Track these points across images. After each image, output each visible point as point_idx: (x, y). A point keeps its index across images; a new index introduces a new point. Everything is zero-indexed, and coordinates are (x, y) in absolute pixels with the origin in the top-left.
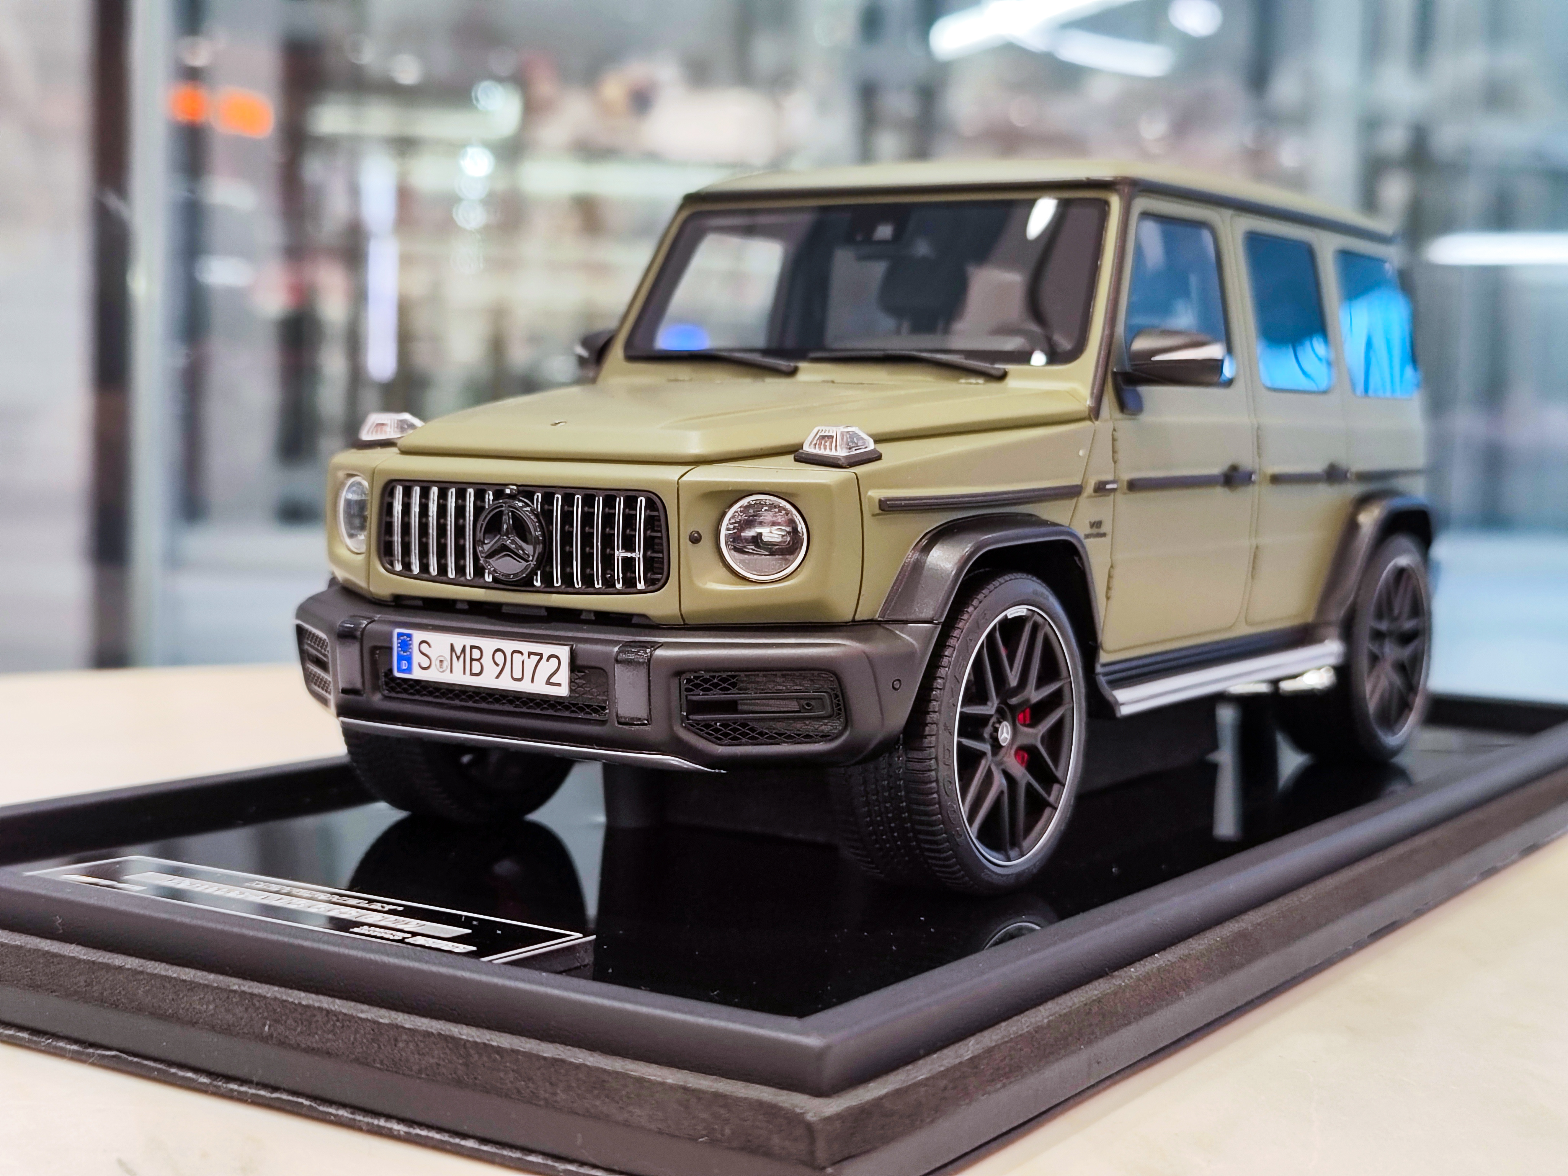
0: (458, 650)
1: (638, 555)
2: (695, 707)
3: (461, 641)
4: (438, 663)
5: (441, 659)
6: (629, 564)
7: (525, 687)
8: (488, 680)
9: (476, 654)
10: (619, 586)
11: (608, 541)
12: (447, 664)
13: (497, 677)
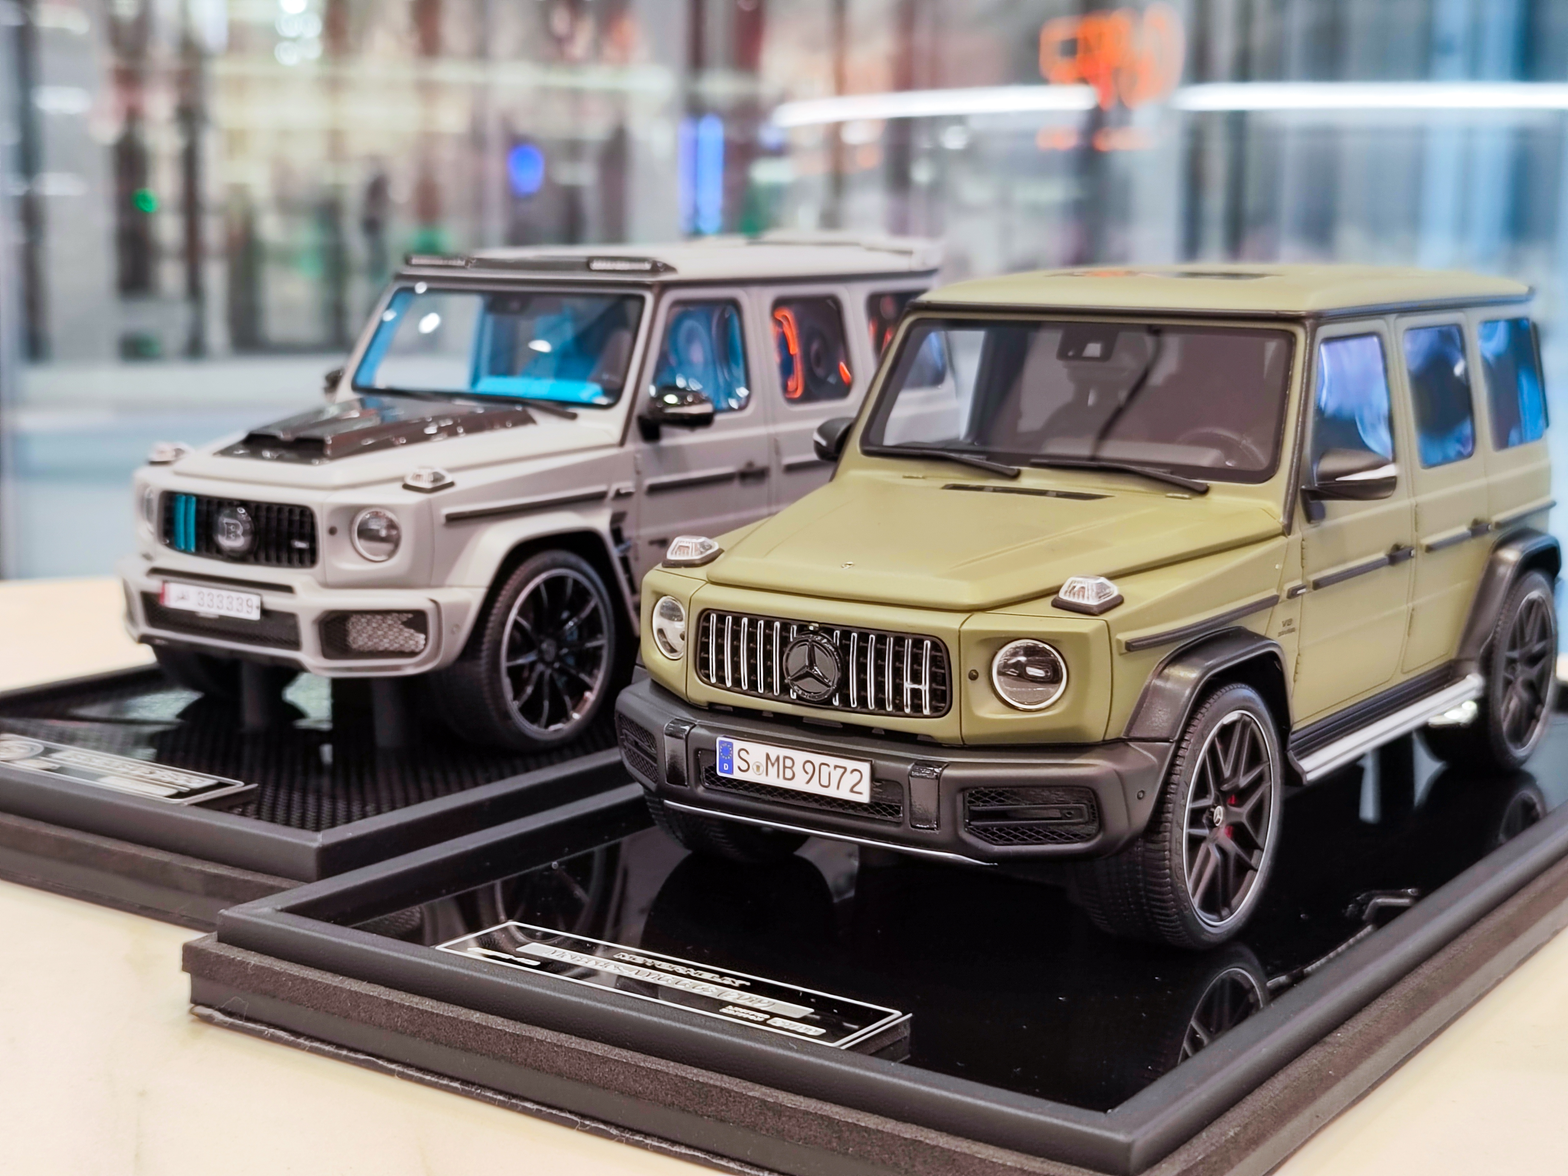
0: (773, 759)
1: (925, 688)
2: (975, 816)
3: (775, 752)
4: (755, 768)
5: (758, 764)
6: (916, 694)
7: (831, 792)
8: (799, 784)
9: (788, 763)
10: (908, 710)
11: (898, 673)
12: (763, 768)
13: (808, 782)
